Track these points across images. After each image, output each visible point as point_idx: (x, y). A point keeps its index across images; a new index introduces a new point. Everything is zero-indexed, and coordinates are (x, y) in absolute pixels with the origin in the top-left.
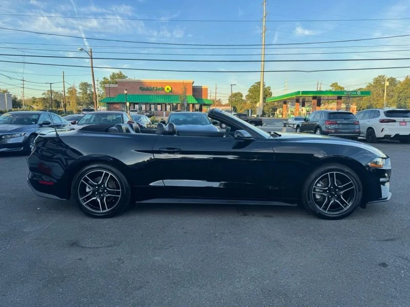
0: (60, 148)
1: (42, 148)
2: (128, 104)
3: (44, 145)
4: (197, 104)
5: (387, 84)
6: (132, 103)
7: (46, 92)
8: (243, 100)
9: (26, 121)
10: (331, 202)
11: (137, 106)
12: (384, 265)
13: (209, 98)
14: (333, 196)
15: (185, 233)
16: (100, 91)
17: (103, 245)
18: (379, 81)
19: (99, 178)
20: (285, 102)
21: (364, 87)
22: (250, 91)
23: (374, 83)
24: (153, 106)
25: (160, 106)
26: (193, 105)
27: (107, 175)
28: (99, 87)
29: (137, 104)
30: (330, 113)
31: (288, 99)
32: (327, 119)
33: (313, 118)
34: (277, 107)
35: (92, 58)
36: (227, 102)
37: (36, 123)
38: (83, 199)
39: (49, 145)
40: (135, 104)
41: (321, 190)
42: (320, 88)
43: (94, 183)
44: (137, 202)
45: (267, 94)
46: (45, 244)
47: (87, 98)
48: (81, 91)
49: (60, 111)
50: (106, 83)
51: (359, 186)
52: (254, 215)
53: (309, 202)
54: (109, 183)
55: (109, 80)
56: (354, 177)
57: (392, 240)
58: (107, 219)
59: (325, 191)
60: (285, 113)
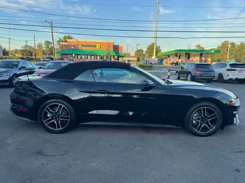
0: (31, 88)
1: (19, 87)
2: (74, 55)
3: (20, 86)
4: (116, 56)
5: (230, 46)
6: (76, 54)
7: (24, 46)
8: (143, 54)
9: (10, 65)
10: (203, 126)
11: (79, 56)
12: (238, 171)
13: (123, 52)
14: (203, 122)
15: (111, 145)
16: (57, 46)
17: (58, 154)
18: (225, 44)
19: (56, 108)
20: (169, 56)
21: (216, 47)
22: (148, 48)
23: (222, 45)
24: (89, 57)
25: (93, 56)
26: (114, 56)
27: (61, 106)
28: (56, 44)
29: (79, 55)
30: (197, 65)
31: (171, 54)
32: (195, 68)
33: (187, 67)
34: (164, 59)
35: (52, 27)
36: (134, 55)
37: (17, 67)
38: (46, 121)
39: (24, 85)
40: (78, 55)
41: (196, 118)
42: (190, 48)
43: (52, 111)
44: (80, 124)
45: (158, 51)
46: (20, 153)
47: (49, 51)
48: (45, 46)
49: (32, 58)
50: (60, 42)
51: (220, 116)
52: (153, 133)
53: (188, 126)
54: (62, 111)
55: (63, 40)
56: (217, 111)
57: (241, 152)
58: (60, 134)
59: (199, 119)
60: (168, 62)
